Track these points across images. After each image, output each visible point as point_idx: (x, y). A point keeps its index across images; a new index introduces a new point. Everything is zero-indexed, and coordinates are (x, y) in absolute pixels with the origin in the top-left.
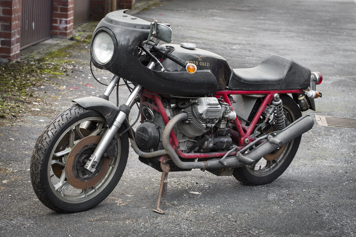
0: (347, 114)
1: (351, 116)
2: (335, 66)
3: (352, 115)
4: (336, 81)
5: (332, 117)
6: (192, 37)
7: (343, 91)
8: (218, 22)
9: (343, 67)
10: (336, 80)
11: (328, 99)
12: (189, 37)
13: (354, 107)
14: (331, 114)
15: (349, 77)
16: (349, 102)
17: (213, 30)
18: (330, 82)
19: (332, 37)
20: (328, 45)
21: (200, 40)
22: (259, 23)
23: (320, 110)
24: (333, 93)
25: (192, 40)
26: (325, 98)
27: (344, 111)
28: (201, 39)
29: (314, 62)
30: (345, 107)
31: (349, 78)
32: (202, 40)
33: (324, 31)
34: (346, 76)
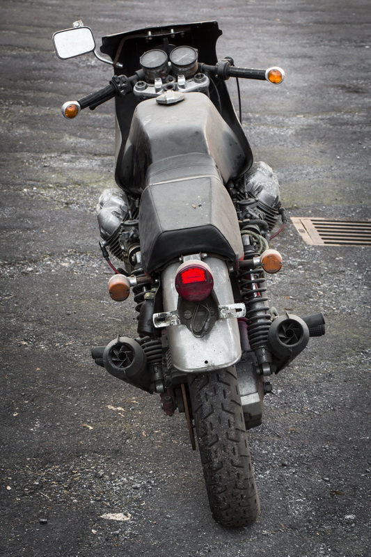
0: (349, 207)
1: (359, 212)
2: (286, 92)
3: (360, 209)
4: (302, 129)
5: (323, 219)
6: (12, 46)
7: (323, 152)
8: (50, 8)
9: (301, 93)
10: (301, 127)
11: (302, 174)
12: (6, 45)
13: (357, 191)
14: (320, 211)
15: (320, 117)
16: (343, 177)
17: (45, 27)
18: (290, 132)
19: (260, 29)
20: (259, 47)
21: (26, 51)
22: (123, 6)
23: (296, 202)
24: (305, 157)
25: (12, 50)
26: (294, 170)
27: (341, 200)
28: (28, 47)
29: (247, 87)
30: (340, 192)
31: (321, 119)
32: (30, 51)
33: (240, 16)
34: (315, 115)
